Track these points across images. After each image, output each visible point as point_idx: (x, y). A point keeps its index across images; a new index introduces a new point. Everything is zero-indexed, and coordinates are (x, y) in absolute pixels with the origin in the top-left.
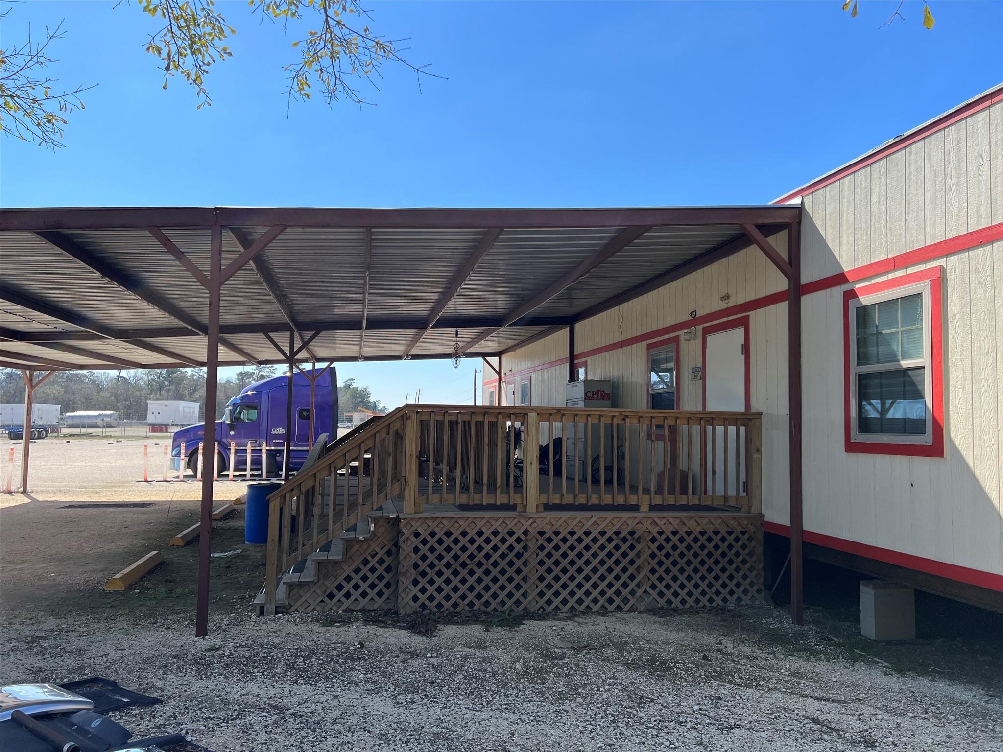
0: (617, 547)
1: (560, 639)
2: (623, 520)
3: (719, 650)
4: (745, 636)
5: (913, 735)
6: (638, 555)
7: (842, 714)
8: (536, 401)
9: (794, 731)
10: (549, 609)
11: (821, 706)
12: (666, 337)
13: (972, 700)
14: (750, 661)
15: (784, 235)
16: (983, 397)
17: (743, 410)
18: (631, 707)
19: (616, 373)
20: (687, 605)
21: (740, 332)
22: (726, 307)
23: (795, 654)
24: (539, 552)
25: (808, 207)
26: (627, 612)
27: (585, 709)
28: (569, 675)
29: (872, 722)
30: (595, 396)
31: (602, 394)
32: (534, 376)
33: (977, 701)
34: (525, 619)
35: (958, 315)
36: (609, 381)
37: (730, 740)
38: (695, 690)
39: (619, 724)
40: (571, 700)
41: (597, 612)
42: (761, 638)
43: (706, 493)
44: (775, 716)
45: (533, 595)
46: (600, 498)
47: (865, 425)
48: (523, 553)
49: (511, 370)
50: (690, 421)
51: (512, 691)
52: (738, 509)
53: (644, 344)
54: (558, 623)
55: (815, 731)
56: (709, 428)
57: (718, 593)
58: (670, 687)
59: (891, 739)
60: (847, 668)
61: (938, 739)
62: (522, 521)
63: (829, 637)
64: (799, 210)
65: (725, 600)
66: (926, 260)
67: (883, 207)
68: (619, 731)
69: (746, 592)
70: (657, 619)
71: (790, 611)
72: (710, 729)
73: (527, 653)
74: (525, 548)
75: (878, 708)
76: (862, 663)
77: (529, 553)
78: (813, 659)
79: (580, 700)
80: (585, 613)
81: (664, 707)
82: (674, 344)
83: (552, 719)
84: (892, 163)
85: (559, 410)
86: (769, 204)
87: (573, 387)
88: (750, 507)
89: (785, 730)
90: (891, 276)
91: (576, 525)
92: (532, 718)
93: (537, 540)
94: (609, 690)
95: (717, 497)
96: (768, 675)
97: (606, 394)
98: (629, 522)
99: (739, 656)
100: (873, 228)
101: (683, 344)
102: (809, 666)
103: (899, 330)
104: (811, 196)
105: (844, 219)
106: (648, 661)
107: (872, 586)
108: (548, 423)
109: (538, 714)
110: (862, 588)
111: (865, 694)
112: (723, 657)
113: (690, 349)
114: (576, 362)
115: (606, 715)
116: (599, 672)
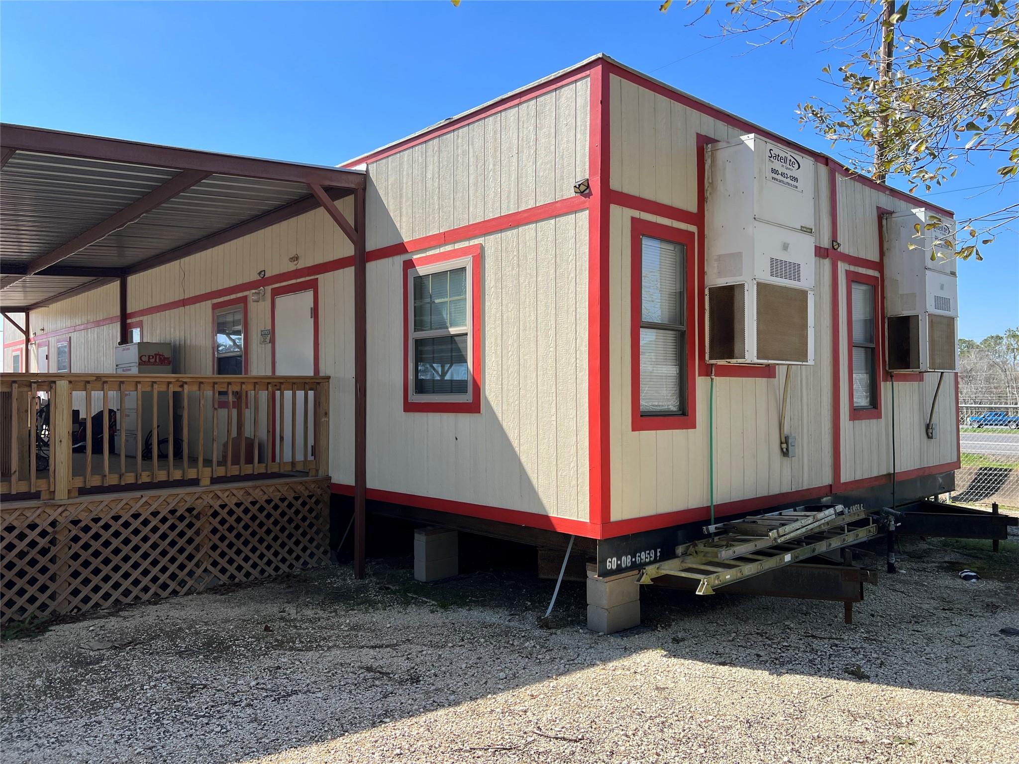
0: (173, 527)
1: (98, 640)
2: (180, 496)
3: (282, 618)
4: (309, 599)
5: (451, 663)
6: (197, 533)
7: (393, 657)
8: (78, 368)
9: (348, 683)
10: (85, 608)
11: (375, 654)
12: (233, 297)
13: (499, 621)
14: (313, 623)
15: (350, 199)
16: (510, 361)
17: (312, 374)
18: (179, 699)
19: (178, 335)
20: (252, 578)
21: (309, 295)
22: (295, 269)
23: (355, 608)
24: (73, 544)
25: (372, 175)
26: (184, 595)
27: (123, 715)
28: (105, 680)
29: (418, 659)
30: (152, 360)
31: (160, 359)
32: (74, 336)
33: (502, 622)
34: (53, 625)
35: (493, 289)
36: (170, 344)
37: (286, 708)
38: (254, 665)
39: (165, 722)
40: (107, 708)
41: (147, 601)
42: (325, 598)
43: (274, 460)
44: (332, 674)
45: (64, 594)
46: (152, 476)
47: (421, 387)
48: (49, 548)
49: (43, 330)
50: (257, 386)
51: (28, 714)
52: (306, 474)
53: (208, 304)
54: (96, 621)
55: (368, 679)
56: (278, 393)
57: (284, 560)
58: (227, 668)
59: (433, 671)
60: (401, 612)
61: (471, 663)
62: (48, 510)
63: (387, 586)
64: (365, 176)
65: (291, 566)
66: (469, 238)
67: (436, 185)
68: (163, 730)
69: (312, 555)
70: (218, 597)
71: (353, 567)
72: (266, 702)
73: (52, 664)
74: (53, 542)
75: (424, 645)
76: (413, 606)
77: (58, 547)
78: (371, 610)
79: (118, 705)
80: (132, 605)
81: (218, 691)
82: (242, 305)
83: (79, 736)
84: (443, 143)
85: (98, 378)
86: (337, 166)
87: (124, 350)
88: (317, 471)
89: (340, 685)
90: (442, 250)
91: (122, 509)
92: (53, 740)
93: (70, 531)
94: (155, 686)
95: (284, 463)
96: (329, 634)
97: (165, 359)
98: (187, 498)
99: (302, 620)
100: (427, 203)
101: (252, 306)
102: (367, 618)
103: (447, 299)
104: (375, 164)
105: (404, 191)
106: (204, 645)
107: (424, 533)
108: (84, 392)
109: (62, 733)
110: (417, 536)
111: (414, 633)
112: (286, 625)
113: (259, 310)
114: (129, 321)
115: (150, 715)
116: (145, 668)
